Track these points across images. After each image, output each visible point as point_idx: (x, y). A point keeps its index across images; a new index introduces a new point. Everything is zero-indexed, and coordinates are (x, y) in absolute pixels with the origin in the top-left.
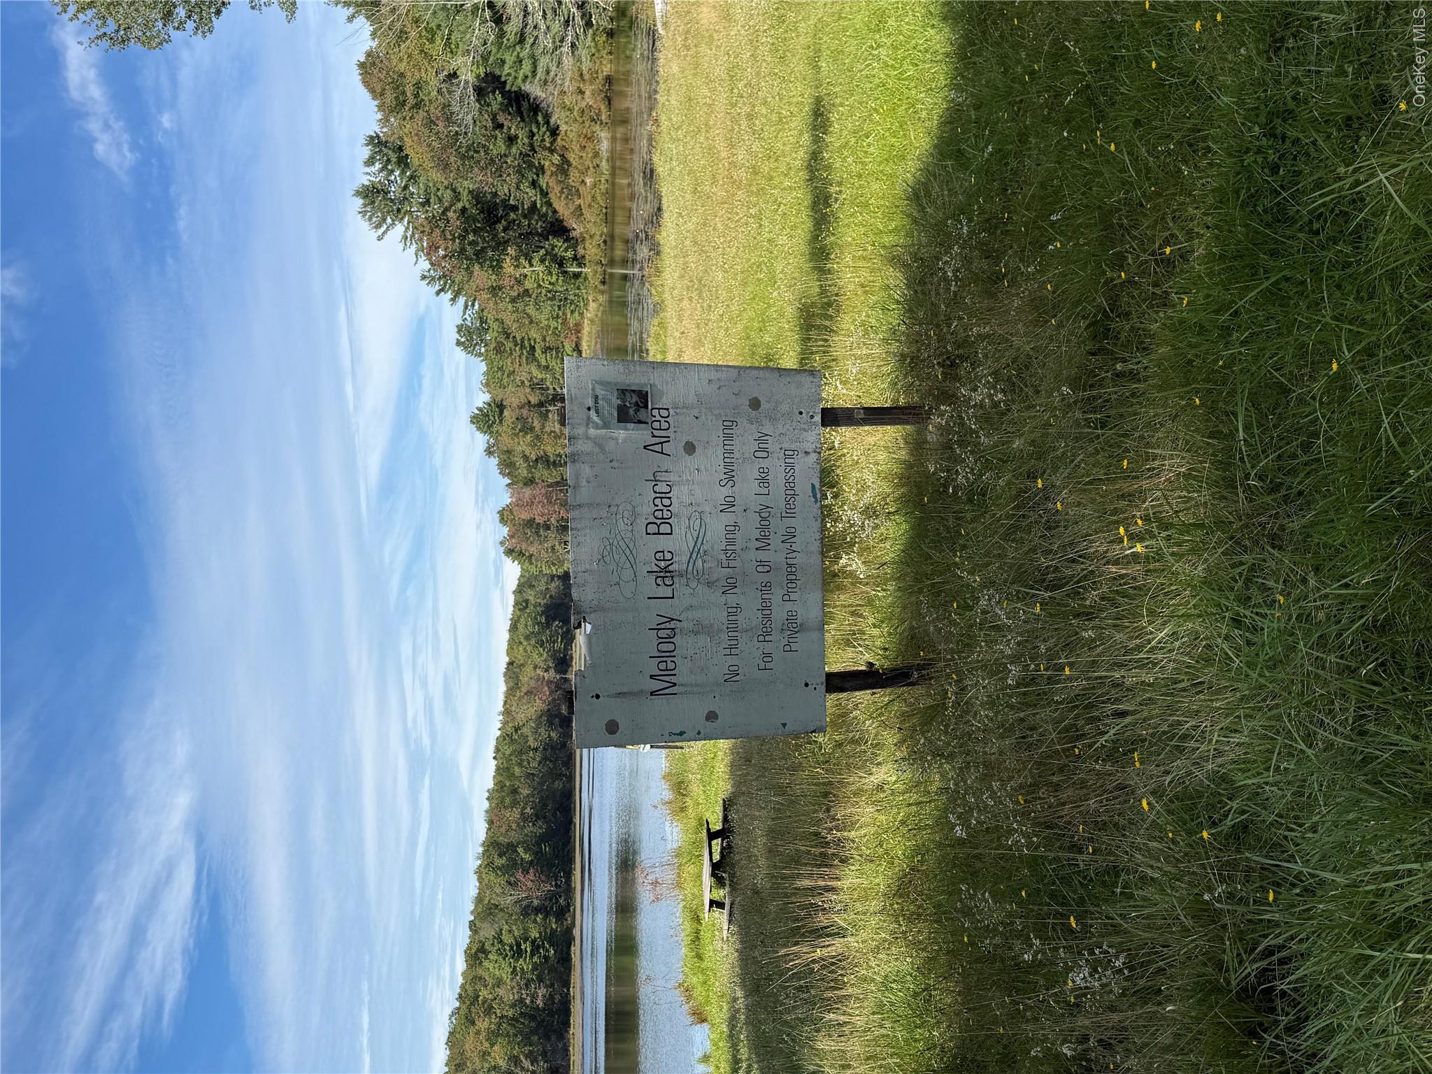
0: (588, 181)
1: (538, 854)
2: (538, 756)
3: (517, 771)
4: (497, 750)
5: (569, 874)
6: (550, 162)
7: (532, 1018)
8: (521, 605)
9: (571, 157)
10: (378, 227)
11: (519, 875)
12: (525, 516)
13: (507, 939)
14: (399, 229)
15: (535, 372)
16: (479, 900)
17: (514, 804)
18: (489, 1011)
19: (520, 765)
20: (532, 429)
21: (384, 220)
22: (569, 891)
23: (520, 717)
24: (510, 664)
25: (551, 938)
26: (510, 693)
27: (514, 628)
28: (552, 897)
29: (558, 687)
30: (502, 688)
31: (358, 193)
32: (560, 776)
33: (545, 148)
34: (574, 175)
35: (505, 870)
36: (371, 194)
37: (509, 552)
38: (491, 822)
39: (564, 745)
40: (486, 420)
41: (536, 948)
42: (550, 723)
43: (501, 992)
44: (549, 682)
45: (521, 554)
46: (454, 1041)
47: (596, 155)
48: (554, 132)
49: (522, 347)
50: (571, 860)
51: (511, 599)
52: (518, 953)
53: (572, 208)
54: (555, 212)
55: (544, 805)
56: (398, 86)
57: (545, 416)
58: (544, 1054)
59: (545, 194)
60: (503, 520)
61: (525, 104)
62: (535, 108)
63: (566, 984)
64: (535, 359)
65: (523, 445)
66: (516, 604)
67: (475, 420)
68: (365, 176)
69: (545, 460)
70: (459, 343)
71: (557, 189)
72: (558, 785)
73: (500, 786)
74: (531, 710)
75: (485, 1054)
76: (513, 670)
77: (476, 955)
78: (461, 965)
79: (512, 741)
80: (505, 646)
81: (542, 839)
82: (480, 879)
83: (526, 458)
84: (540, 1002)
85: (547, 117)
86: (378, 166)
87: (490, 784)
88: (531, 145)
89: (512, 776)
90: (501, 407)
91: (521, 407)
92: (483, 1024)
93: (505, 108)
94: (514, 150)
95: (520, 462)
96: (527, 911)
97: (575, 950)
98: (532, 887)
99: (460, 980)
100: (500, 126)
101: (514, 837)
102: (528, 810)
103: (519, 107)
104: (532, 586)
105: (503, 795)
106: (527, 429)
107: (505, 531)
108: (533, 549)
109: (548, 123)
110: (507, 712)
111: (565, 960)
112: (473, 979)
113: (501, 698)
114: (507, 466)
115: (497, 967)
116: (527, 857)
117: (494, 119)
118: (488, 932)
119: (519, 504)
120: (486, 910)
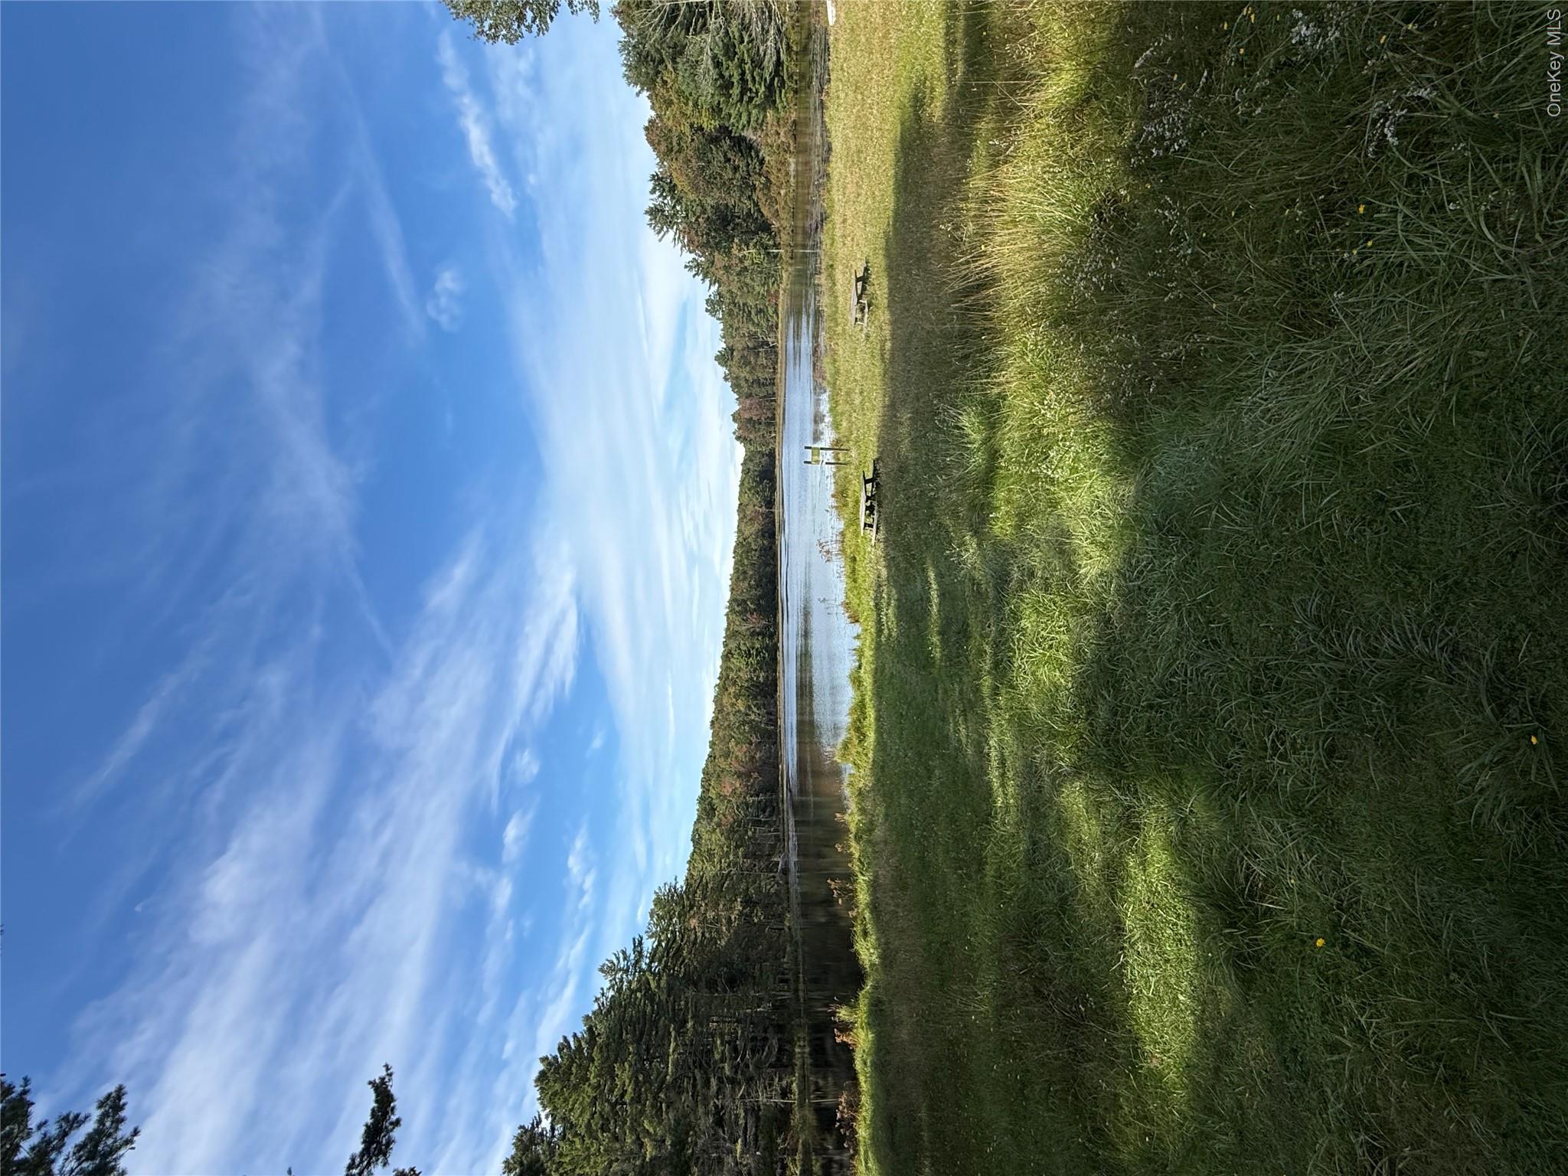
0: (783, 192)
1: (758, 605)
2: (757, 554)
3: (746, 562)
4: (735, 552)
5: (775, 616)
6: (759, 182)
7: (758, 687)
8: (746, 472)
9: (772, 178)
10: (659, 233)
11: (748, 615)
12: (747, 416)
13: (743, 648)
14: (671, 233)
15: (751, 328)
16: (727, 629)
17: (745, 579)
18: (735, 683)
19: (747, 558)
20: (750, 363)
21: (662, 228)
22: (776, 625)
23: (747, 533)
24: (740, 504)
25: (766, 648)
26: (741, 520)
27: (742, 485)
28: (767, 627)
29: (767, 517)
30: (736, 518)
31: (647, 212)
32: (769, 565)
33: (756, 173)
34: (774, 188)
35: (740, 613)
36: (655, 212)
37: (738, 438)
38: (732, 590)
39: (771, 548)
40: (723, 358)
41: (758, 653)
42: (763, 536)
43: (741, 674)
44: (762, 514)
45: (745, 439)
46: (717, 700)
47: (787, 174)
48: (762, 162)
49: (744, 311)
50: (777, 609)
51: (741, 468)
52: (749, 655)
53: (773, 211)
54: (763, 215)
55: (761, 580)
56: (668, 138)
57: (758, 354)
58: (764, 705)
59: (756, 204)
60: (735, 420)
61: (743, 144)
62: (750, 147)
63: (775, 671)
64: (752, 320)
65: (744, 373)
66: (743, 471)
67: (717, 358)
68: (650, 200)
69: (757, 381)
70: (707, 310)
71: (764, 200)
72: (768, 569)
73: (736, 570)
74: (751, 530)
75: (733, 705)
76: (742, 508)
77: (727, 657)
78: (719, 662)
79: (743, 546)
80: (737, 495)
81: (761, 597)
82: (728, 618)
83: (747, 381)
84: (761, 679)
85: (757, 152)
86: (658, 193)
87: (732, 571)
88: (748, 171)
89: (743, 565)
90: (732, 350)
91: (744, 349)
92: (732, 690)
93: (731, 148)
94: (737, 175)
95: (743, 383)
96: (753, 634)
97: (779, 654)
98: (756, 622)
99: (719, 670)
100: (729, 160)
101: (745, 596)
102: (753, 582)
103: (740, 146)
104: (752, 461)
105: (739, 575)
106: (747, 363)
107: (736, 426)
108: (752, 436)
109: (758, 156)
110: (739, 531)
111: (774, 660)
112: (726, 669)
113: (736, 524)
114: (736, 387)
115: (737, 662)
116: (752, 606)
117: (725, 156)
118: (733, 645)
119: (743, 409)
120: (731, 634)
